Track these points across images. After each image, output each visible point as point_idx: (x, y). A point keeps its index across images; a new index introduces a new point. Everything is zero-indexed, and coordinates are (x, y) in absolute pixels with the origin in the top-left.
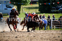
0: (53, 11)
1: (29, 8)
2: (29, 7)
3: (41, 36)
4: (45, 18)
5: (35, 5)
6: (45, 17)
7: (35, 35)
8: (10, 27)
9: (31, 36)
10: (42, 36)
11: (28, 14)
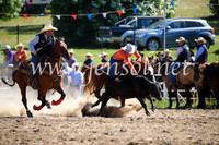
0: (105, 39)
1: (18, 30)
2: (18, 27)
3: (59, 128)
4: (76, 64)
5: (38, 18)
6: (74, 62)
7: (38, 127)
8: (24, 101)
9: (26, 128)
10: (65, 130)
11: (14, 49)
